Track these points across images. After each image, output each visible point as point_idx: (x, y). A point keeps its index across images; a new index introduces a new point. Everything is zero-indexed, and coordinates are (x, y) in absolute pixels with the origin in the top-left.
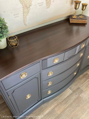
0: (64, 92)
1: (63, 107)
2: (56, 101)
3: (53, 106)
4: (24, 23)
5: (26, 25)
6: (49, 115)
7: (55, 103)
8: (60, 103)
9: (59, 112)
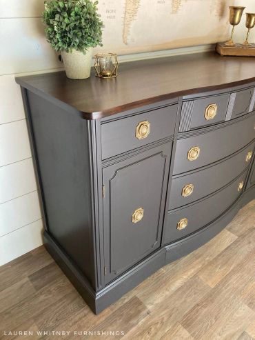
0: (215, 239)
1: (219, 273)
2: (197, 259)
3: (193, 271)
4: (123, 38)
5: (126, 44)
6: (184, 292)
7: (195, 263)
8: (211, 263)
9: (211, 284)
